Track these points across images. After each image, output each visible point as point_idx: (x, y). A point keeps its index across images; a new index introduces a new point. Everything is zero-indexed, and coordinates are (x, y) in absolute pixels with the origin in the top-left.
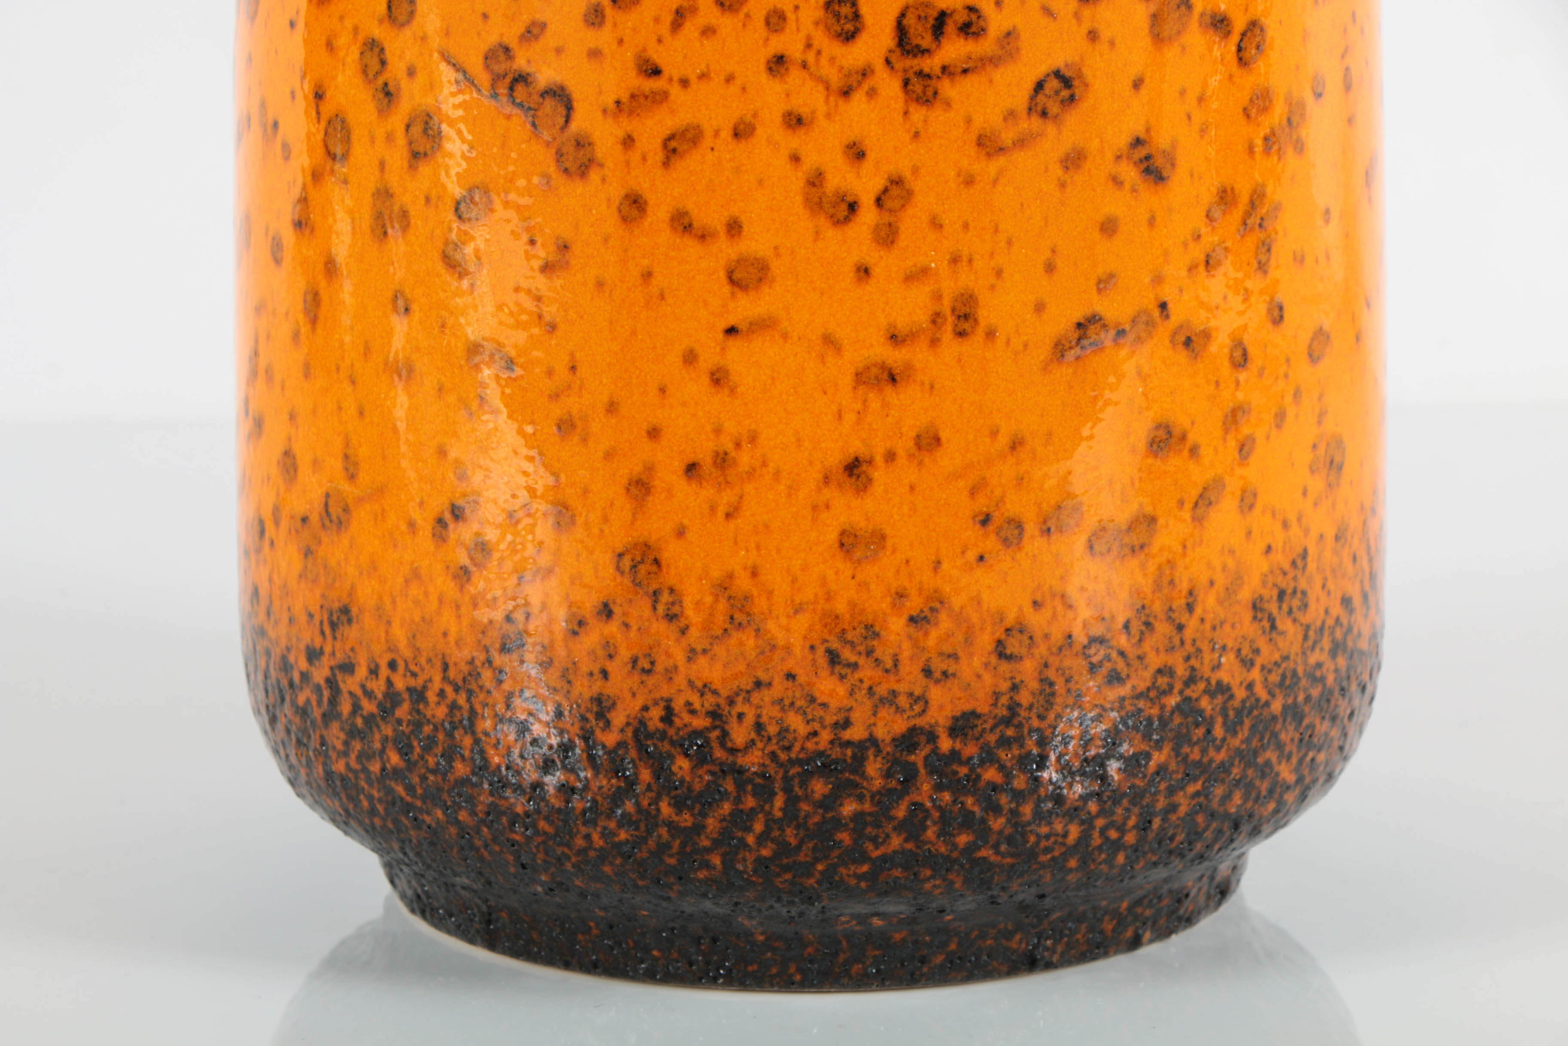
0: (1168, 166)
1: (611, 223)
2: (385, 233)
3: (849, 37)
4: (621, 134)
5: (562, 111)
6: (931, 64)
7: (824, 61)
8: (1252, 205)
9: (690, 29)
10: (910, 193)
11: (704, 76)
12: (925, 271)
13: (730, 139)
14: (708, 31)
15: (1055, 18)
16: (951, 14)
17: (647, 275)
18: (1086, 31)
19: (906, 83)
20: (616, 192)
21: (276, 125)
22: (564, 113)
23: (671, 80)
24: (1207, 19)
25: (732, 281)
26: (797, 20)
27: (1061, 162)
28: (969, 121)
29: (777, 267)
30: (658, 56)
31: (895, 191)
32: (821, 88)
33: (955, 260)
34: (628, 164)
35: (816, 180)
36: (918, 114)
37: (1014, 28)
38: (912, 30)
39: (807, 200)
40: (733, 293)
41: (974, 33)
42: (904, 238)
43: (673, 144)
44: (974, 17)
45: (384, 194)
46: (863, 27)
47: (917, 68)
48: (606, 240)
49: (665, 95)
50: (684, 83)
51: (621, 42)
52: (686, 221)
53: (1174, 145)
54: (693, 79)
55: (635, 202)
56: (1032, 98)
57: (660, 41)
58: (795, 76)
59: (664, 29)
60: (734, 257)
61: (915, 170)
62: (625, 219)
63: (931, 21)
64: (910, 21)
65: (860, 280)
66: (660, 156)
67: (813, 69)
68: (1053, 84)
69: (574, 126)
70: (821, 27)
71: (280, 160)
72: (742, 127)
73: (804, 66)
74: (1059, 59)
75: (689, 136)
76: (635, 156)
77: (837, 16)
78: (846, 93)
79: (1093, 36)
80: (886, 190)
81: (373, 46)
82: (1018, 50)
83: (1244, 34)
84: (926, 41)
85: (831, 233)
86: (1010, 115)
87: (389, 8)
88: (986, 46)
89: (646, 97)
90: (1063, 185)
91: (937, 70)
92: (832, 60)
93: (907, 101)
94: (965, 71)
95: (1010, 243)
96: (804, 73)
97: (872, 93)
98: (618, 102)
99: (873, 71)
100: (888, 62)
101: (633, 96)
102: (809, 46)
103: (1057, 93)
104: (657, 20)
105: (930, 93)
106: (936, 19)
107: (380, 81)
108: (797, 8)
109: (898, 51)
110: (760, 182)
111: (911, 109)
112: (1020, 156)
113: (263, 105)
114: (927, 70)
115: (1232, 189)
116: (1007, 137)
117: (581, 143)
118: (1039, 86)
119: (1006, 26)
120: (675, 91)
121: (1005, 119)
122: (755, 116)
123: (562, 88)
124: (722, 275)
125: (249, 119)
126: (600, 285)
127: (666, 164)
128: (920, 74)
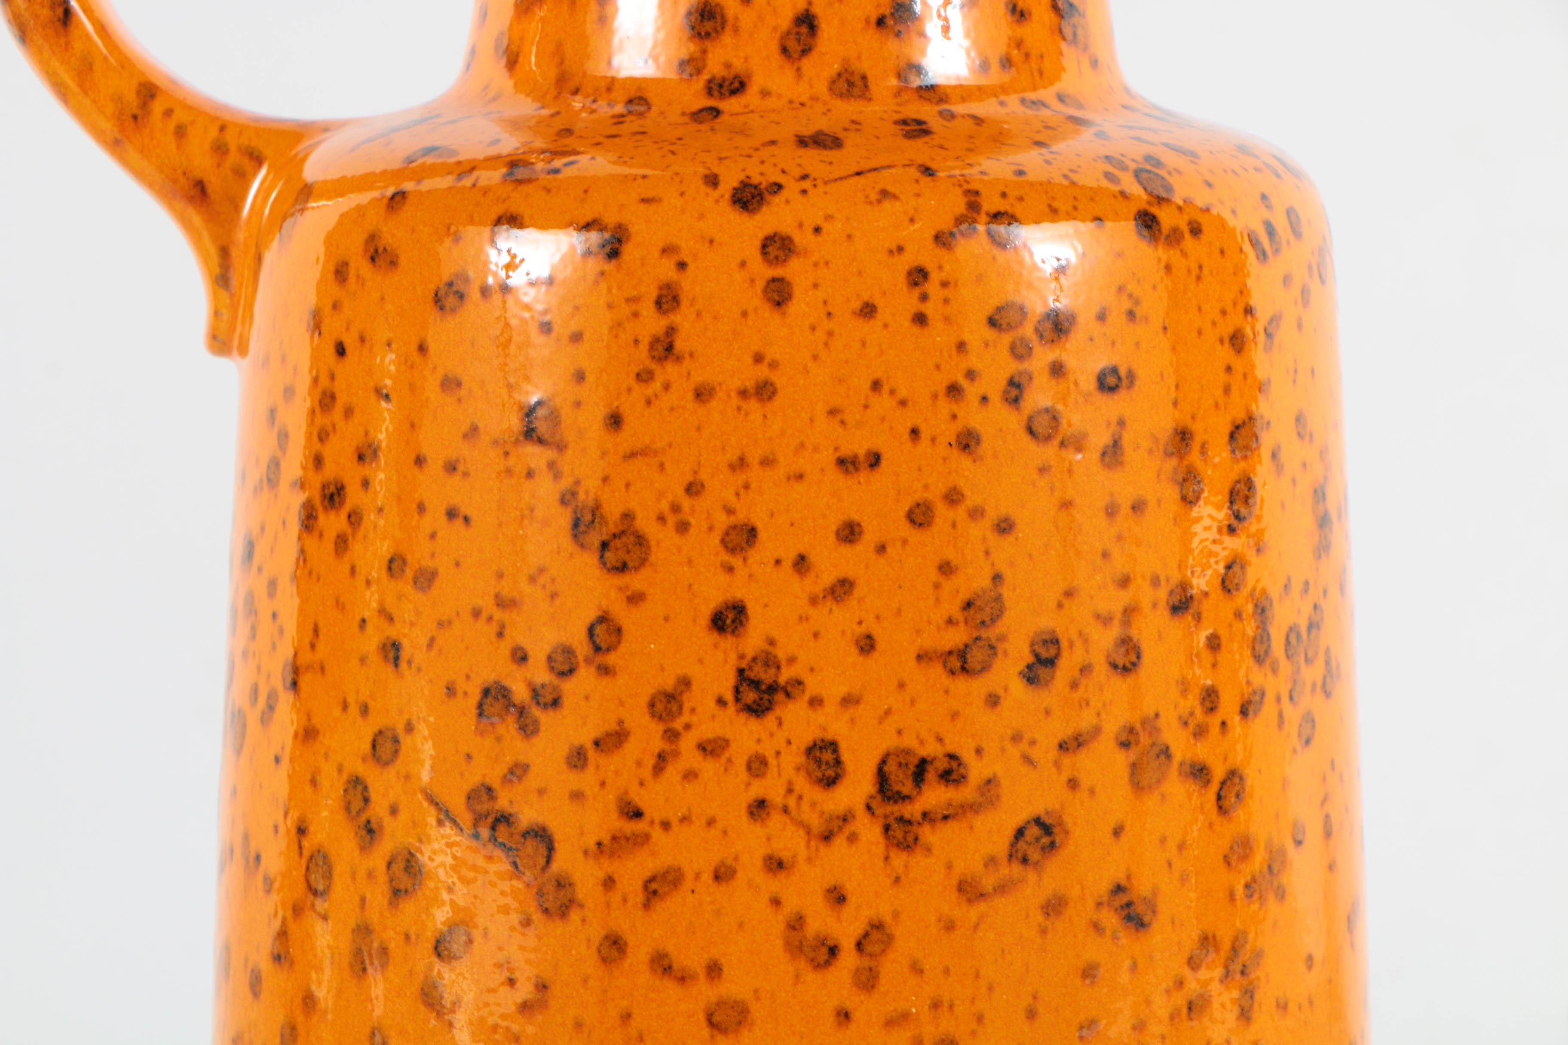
0: (1149, 912)
1: (591, 964)
2: (364, 970)
3: (830, 782)
4: (601, 875)
5: (543, 851)
6: (911, 811)
7: (805, 806)
8: (1235, 950)
9: (672, 773)
10: (890, 938)
11: (684, 819)
12: (905, 1016)
13: (710, 882)
14: (690, 775)
15: (1035, 767)
16: (932, 762)
17: (626, 1017)
18: (1066, 779)
19: (887, 828)
20: (596, 932)
21: (258, 858)
22: (545, 853)
23: (652, 822)
24: (1187, 768)
25: (711, 1023)
26: (779, 766)
27: (1042, 908)
28: (949, 867)
29: (757, 1010)
30: (640, 798)
31: (875, 935)
32: (802, 832)
33: (936, 1005)
34: (608, 904)
35: (796, 924)
36: (899, 859)
37: (995, 775)
38: (893, 777)
39: (787, 944)
40: (712, 1036)
41: (954, 781)
42: (884, 983)
43: (654, 886)
44: (954, 765)
45: (364, 931)
46: (844, 771)
47: (897, 814)
48: (585, 981)
49: (647, 837)
50: (666, 826)
51: (603, 784)
52: (666, 963)
53: (1155, 893)
54: (675, 822)
55: (615, 943)
56: (1013, 845)
57: (641, 784)
58: (776, 820)
59: (647, 772)
60: (714, 999)
61: (896, 915)
62: (604, 960)
63: (912, 768)
64: (891, 767)
65: (840, 1024)
66: (640, 898)
67: (794, 813)
68: (1034, 831)
69: (555, 867)
70: (803, 773)
71: (261, 894)
72: (722, 870)
73: (786, 810)
74: (1038, 808)
75: (670, 878)
76: (616, 898)
77: (819, 762)
78: (827, 837)
79: (1073, 784)
80: (866, 935)
81: (357, 783)
82: (998, 797)
83: (1223, 783)
84: (907, 788)
85: (811, 977)
86: (991, 862)
87: (374, 746)
88: (966, 793)
89: (628, 839)
90: (1044, 932)
91: (918, 816)
92: (813, 805)
93: (887, 846)
94: (946, 818)
95: (990, 988)
96: (785, 818)
97: (853, 838)
98: (599, 844)
99: (854, 817)
100: (869, 807)
101: (614, 838)
102: (790, 791)
103: (1037, 840)
104: (639, 764)
105: (910, 838)
106: (917, 766)
107: (363, 818)
108: (778, 753)
109: (879, 797)
110: (741, 925)
111: (892, 855)
112: (1000, 902)
113: (246, 838)
114: (907, 816)
115: (1214, 937)
116: (988, 883)
117: (562, 884)
118: (1020, 833)
119: (987, 773)
120: (657, 833)
121: (986, 865)
122: (736, 858)
123: (544, 829)
124: (702, 1017)
125: (232, 851)
126: (579, 1025)
127: (647, 906)
128: (901, 820)
